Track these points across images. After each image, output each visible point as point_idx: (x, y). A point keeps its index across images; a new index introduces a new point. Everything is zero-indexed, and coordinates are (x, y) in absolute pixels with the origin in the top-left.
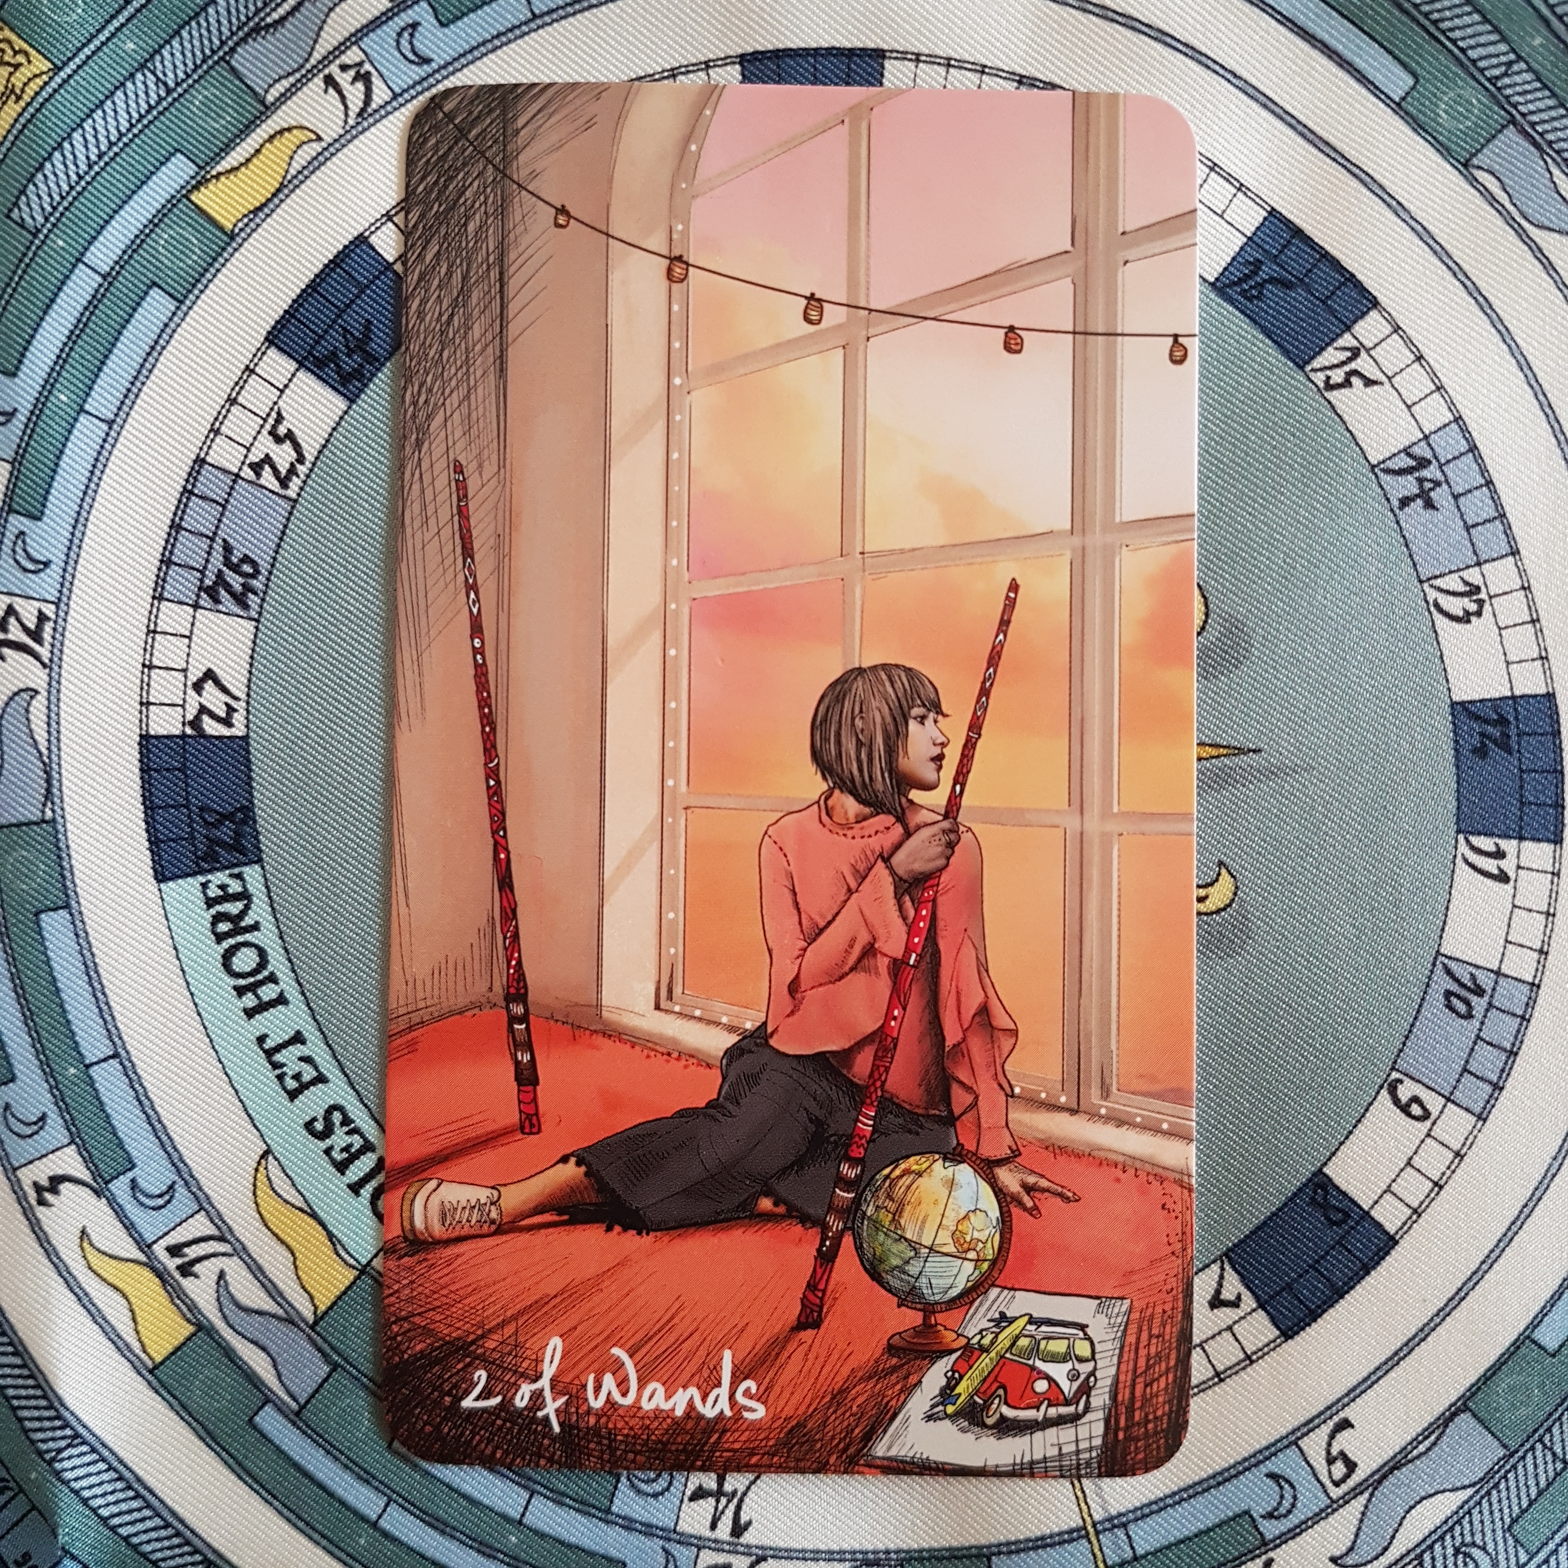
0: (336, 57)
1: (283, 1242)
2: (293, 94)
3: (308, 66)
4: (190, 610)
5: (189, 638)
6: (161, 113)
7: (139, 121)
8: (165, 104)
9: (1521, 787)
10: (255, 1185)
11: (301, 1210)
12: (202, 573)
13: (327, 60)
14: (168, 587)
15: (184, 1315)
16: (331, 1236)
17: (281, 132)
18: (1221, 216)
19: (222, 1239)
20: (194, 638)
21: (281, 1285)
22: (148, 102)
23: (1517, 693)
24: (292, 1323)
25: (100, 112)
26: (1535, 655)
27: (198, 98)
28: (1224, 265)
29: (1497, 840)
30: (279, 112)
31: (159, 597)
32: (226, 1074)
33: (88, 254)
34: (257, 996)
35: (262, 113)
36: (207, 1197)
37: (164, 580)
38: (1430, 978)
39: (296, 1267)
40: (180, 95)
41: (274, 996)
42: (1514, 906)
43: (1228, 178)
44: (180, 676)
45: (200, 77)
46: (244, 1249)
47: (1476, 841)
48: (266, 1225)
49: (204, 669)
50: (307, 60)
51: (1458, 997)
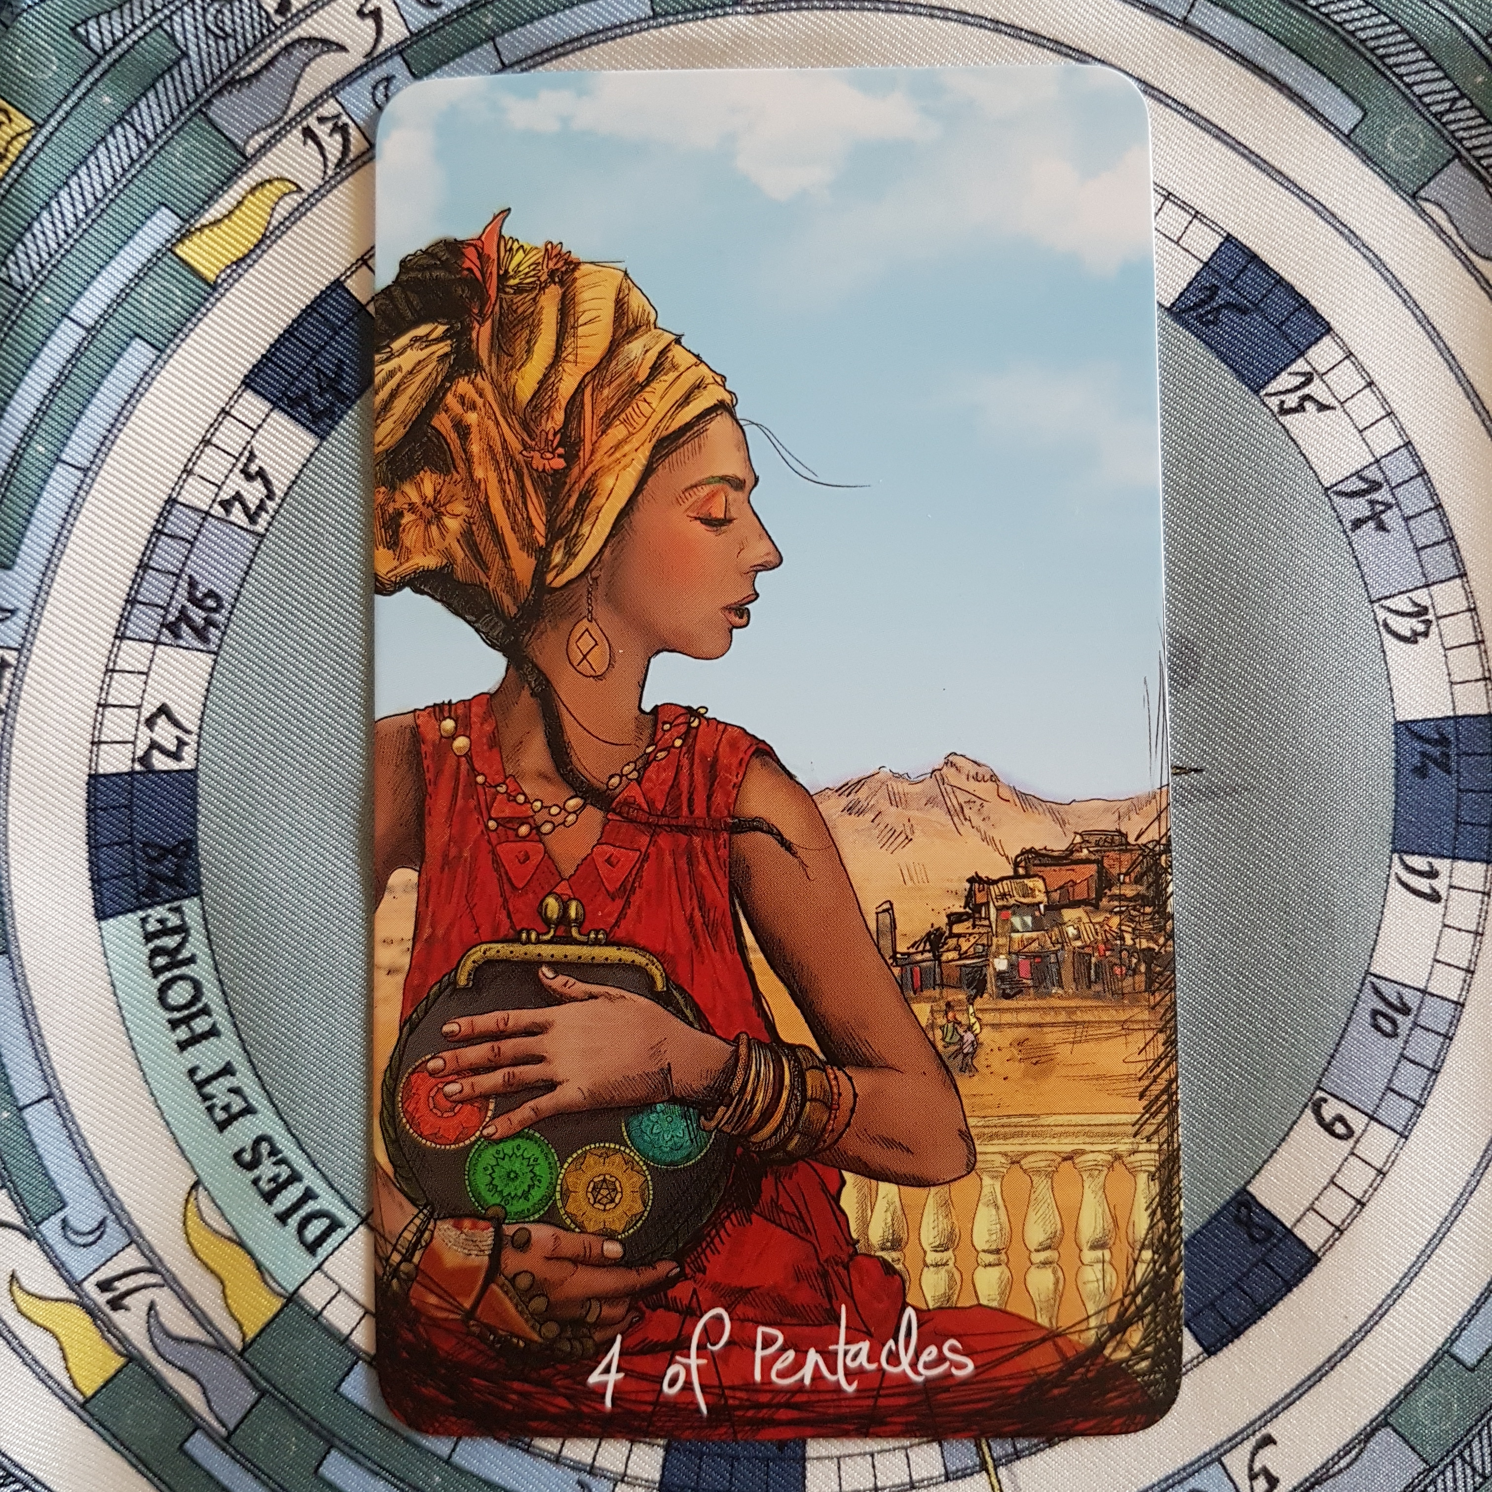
0: (313, 110)
1: (213, 1272)
2: (274, 145)
3: (286, 119)
4: (150, 647)
5: (146, 674)
6: (142, 166)
7: (122, 176)
8: (147, 157)
9: (1458, 806)
10: (185, 1216)
11: (229, 1239)
12: (166, 610)
13: (304, 112)
14: (130, 625)
15: (115, 1349)
16: (259, 1266)
17: (262, 184)
18: (1177, 243)
19: (151, 1271)
20: (152, 674)
21: (211, 1314)
22: (130, 157)
23: (1460, 713)
24: (224, 1352)
25: (84, 168)
26: (1479, 676)
27: (178, 150)
28: (1180, 290)
29: (1430, 859)
30: (260, 164)
31: (120, 637)
32: (158, 1107)
33: (74, 310)
34: (191, 1029)
35: (243, 165)
36: (138, 1230)
37: (127, 620)
38: (1358, 997)
39: (225, 1297)
40: (161, 148)
41: (207, 1028)
42: (1445, 926)
43: (1184, 206)
44: (134, 713)
45: (180, 129)
46: (175, 1279)
47: (1409, 859)
48: (196, 1254)
49: (158, 704)
50: (285, 113)
51: (1385, 1016)
